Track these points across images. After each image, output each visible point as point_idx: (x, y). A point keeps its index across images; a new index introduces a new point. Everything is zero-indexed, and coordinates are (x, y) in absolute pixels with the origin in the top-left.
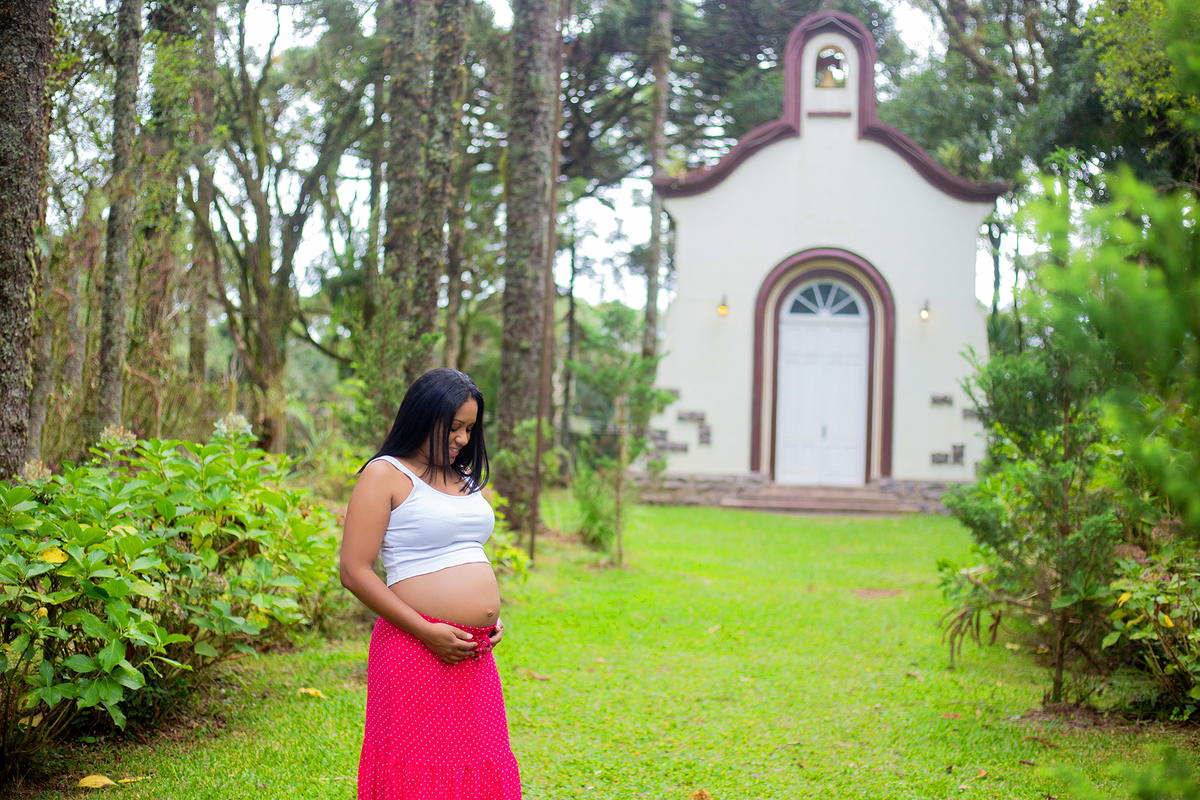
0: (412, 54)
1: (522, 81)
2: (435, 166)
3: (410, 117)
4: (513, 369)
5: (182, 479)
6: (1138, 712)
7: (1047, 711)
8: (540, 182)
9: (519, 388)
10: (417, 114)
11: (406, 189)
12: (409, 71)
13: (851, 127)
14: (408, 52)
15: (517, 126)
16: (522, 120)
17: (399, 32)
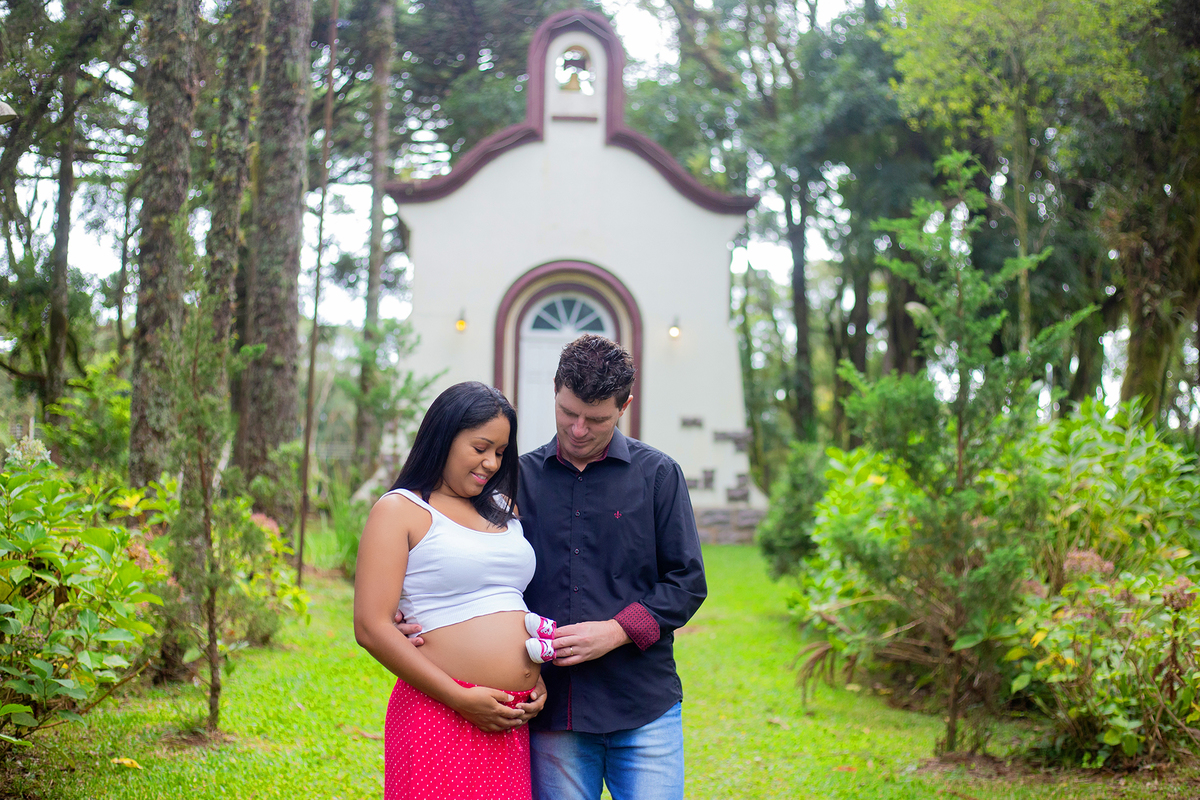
0: (175, 33)
1: (277, 69)
2: (229, 157)
3: (172, 103)
4: (266, 387)
6: (1042, 760)
7: (944, 761)
8: (296, 182)
9: (272, 408)
10: (180, 101)
11: (166, 185)
12: (171, 52)
13: (597, 132)
14: (170, 32)
15: (271, 118)
16: (276, 112)
17: (161, 8)
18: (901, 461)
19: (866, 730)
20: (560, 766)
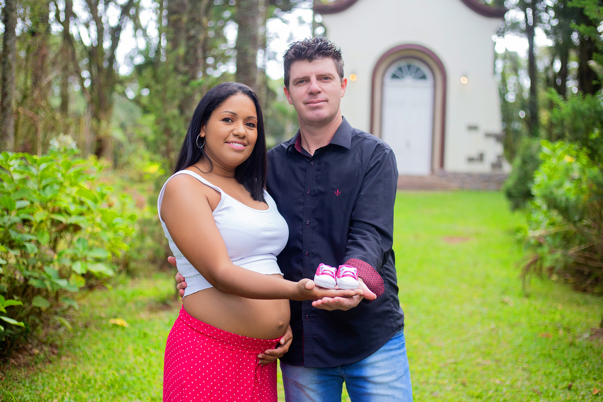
5: (24, 181)
18: (585, 149)
19: (560, 307)
20: (303, 391)
